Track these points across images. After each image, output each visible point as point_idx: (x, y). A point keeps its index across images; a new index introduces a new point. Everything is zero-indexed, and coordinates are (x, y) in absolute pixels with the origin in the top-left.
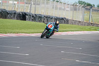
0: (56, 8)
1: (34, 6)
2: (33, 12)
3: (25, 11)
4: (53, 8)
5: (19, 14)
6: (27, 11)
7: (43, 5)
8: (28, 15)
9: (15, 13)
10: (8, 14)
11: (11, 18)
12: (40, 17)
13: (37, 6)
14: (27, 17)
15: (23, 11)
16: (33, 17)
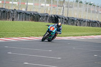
0: (89, 11)
1: (67, 8)
2: (65, 15)
3: (57, 14)
4: (86, 11)
5: (52, 17)
6: (60, 14)
7: (76, 8)
8: (60, 18)
9: (47, 16)
10: (40, 16)
11: (43, 21)
12: (73, 20)
13: (70, 9)
14: (59, 20)
15: (55, 14)
16: (65, 20)
